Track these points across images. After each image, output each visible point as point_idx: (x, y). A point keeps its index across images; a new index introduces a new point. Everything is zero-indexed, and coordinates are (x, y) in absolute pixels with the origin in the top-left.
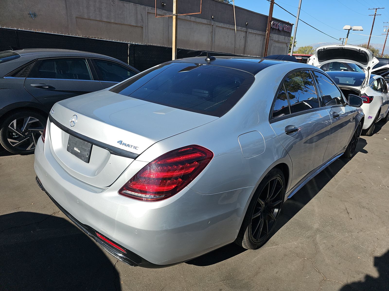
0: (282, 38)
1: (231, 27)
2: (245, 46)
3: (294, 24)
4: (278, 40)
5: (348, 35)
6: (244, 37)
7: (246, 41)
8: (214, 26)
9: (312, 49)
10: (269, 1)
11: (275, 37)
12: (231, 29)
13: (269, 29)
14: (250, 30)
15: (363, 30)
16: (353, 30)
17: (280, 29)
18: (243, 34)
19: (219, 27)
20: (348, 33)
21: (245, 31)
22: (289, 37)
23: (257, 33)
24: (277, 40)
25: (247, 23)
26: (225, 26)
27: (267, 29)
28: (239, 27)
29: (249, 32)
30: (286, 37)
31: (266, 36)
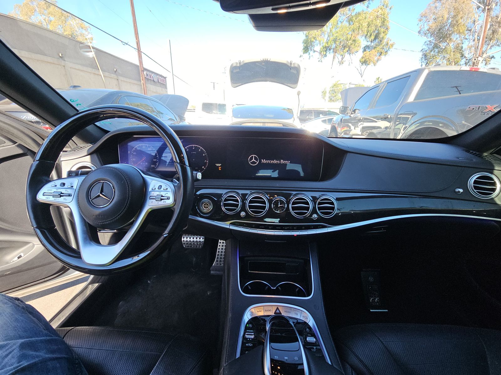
0: (159, 89)
3: (167, 77)
11: (151, 87)
12: (95, 74)
13: (144, 79)
14: (121, 78)
18: (114, 82)
19: (75, 69)
21: (115, 78)
22: (165, 89)
23: (131, 82)
24: (154, 90)
25: (115, 69)
27: (141, 78)
28: (107, 73)
29: (121, 80)
30: (163, 89)
31: (143, 86)
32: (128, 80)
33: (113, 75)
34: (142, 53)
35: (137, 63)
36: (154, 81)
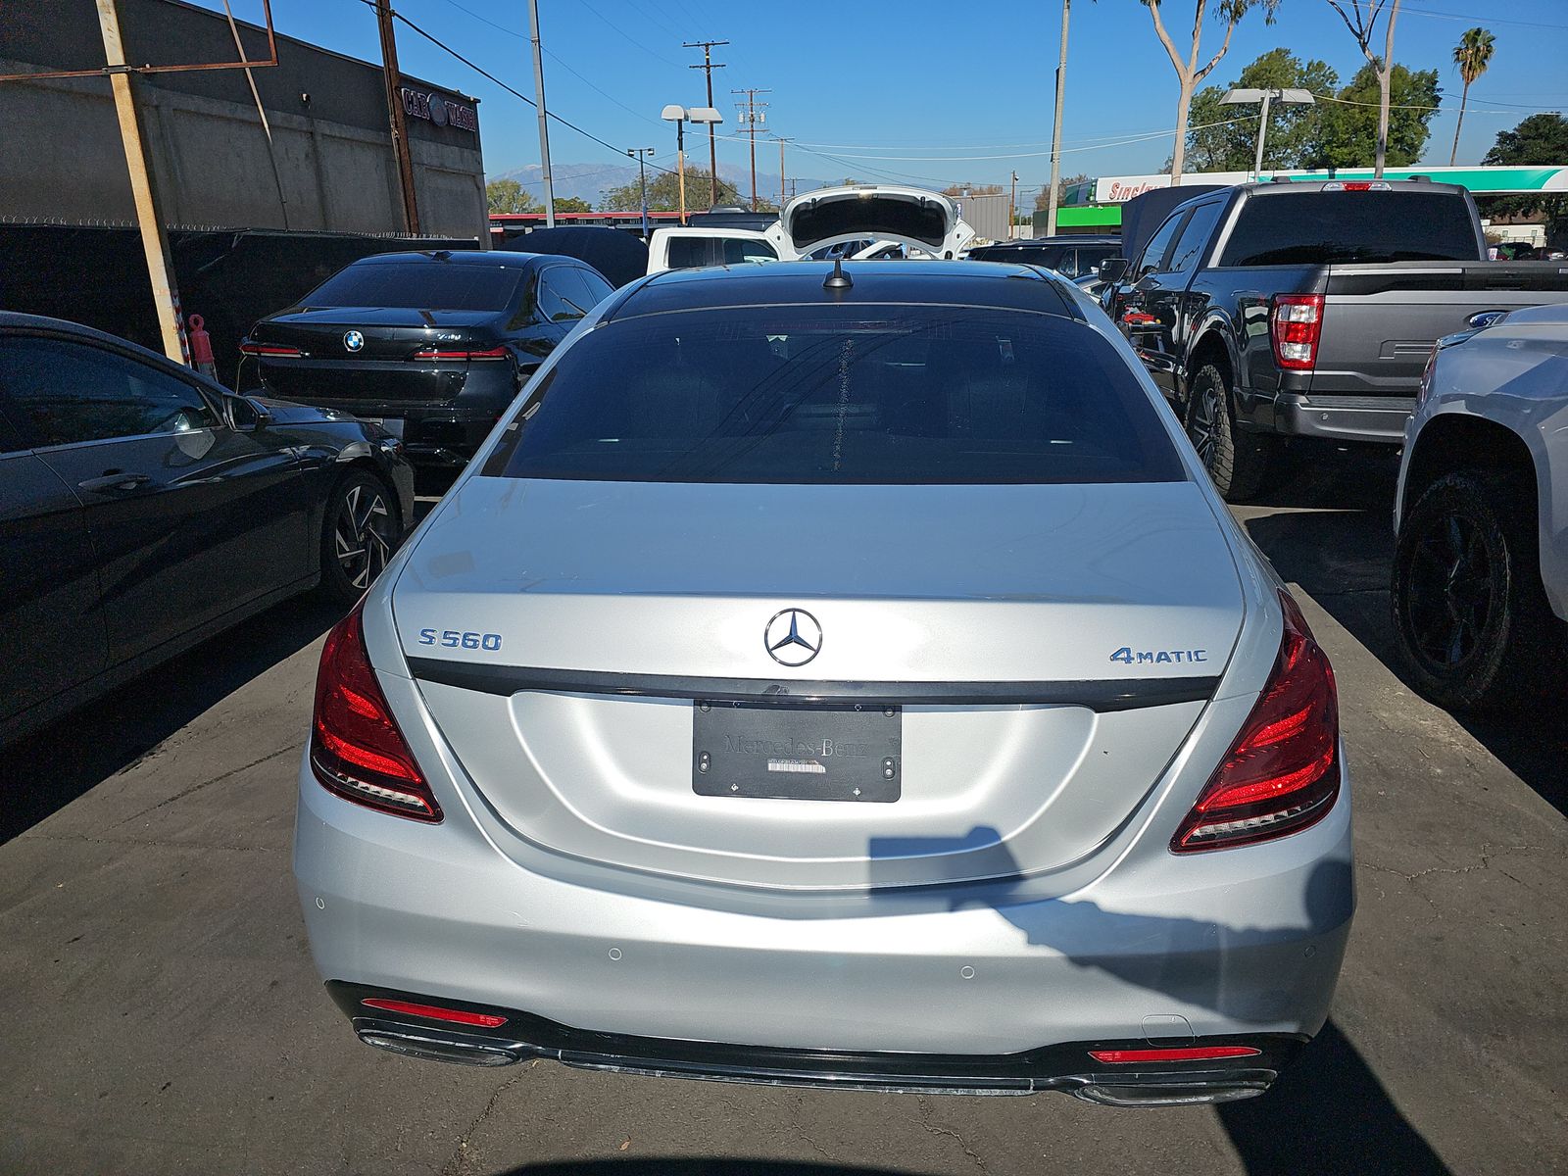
0: (451, 155)
1: (242, 113)
2: (322, 198)
3: (479, 101)
4: (442, 165)
5: (680, 141)
6: (307, 156)
7: (319, 173)
8: (164, 110)
9: (521, 193)
10: (370, 4)
11: (427, 151)
12: (242, 121)
13: (400, 120)
14: (324, 127)
15: (721, 122)
16: (692, 122)
17: (439, 119)
18: (302, 144)
19: (189, 112)
20: (681, 133)
21: (305, 129)
22: (474, 152)
23: (356, 138)
24: (436, 162)
25: (304, 95)
26: (216, 108)
27: (392, 119)
28: (279, 113)
29: (323, 135)
30: (467, 153)
31: (395, 148)
32: (347, 132)
33: (298, 120)
34: (394, 18)
35: (379, 61)
36: (431, 121)
